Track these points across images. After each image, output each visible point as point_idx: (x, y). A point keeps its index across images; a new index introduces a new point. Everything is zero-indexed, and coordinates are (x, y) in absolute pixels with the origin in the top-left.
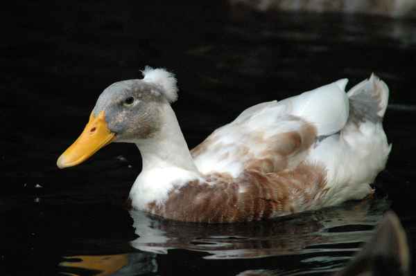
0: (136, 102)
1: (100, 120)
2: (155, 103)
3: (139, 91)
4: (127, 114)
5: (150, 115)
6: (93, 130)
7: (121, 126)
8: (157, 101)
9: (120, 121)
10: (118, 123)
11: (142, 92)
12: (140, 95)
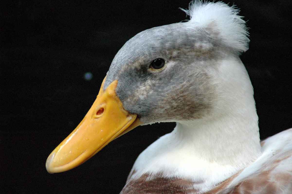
0: (169, 65)
1: (110, 97)
2: (202, 63)
3: (173, 48)
4: (154, 85)
5: (191, 85)
6: (100, 111)
7: (144, 105)
8: (205, 59)
9: (142, 97)
10: (139, 100)
11: (179, 49)
12: (175, 53)
